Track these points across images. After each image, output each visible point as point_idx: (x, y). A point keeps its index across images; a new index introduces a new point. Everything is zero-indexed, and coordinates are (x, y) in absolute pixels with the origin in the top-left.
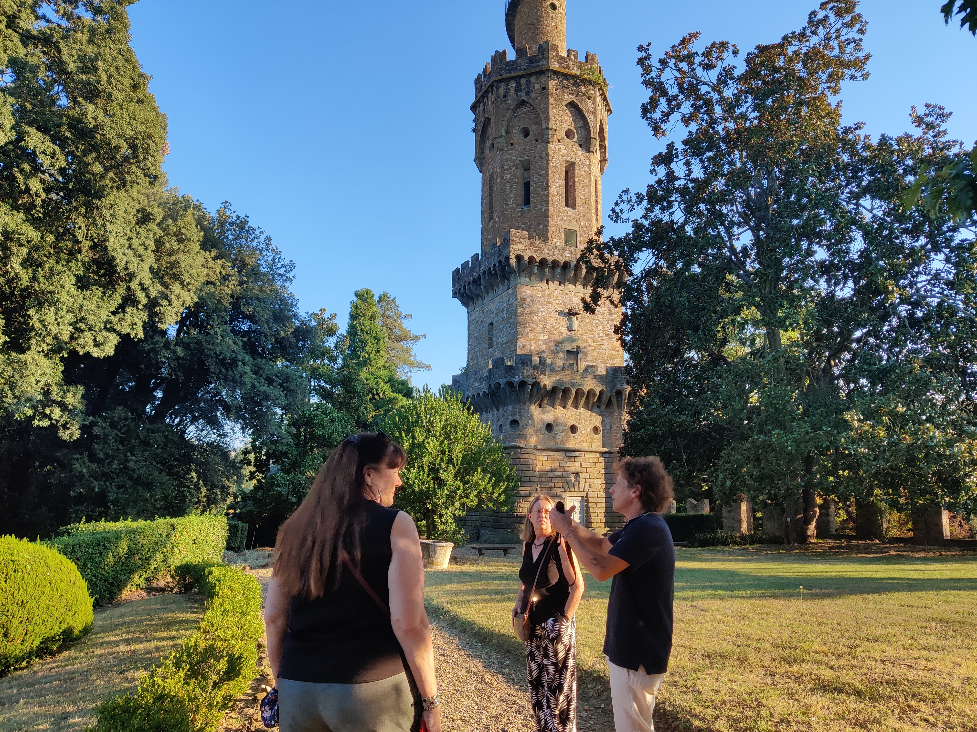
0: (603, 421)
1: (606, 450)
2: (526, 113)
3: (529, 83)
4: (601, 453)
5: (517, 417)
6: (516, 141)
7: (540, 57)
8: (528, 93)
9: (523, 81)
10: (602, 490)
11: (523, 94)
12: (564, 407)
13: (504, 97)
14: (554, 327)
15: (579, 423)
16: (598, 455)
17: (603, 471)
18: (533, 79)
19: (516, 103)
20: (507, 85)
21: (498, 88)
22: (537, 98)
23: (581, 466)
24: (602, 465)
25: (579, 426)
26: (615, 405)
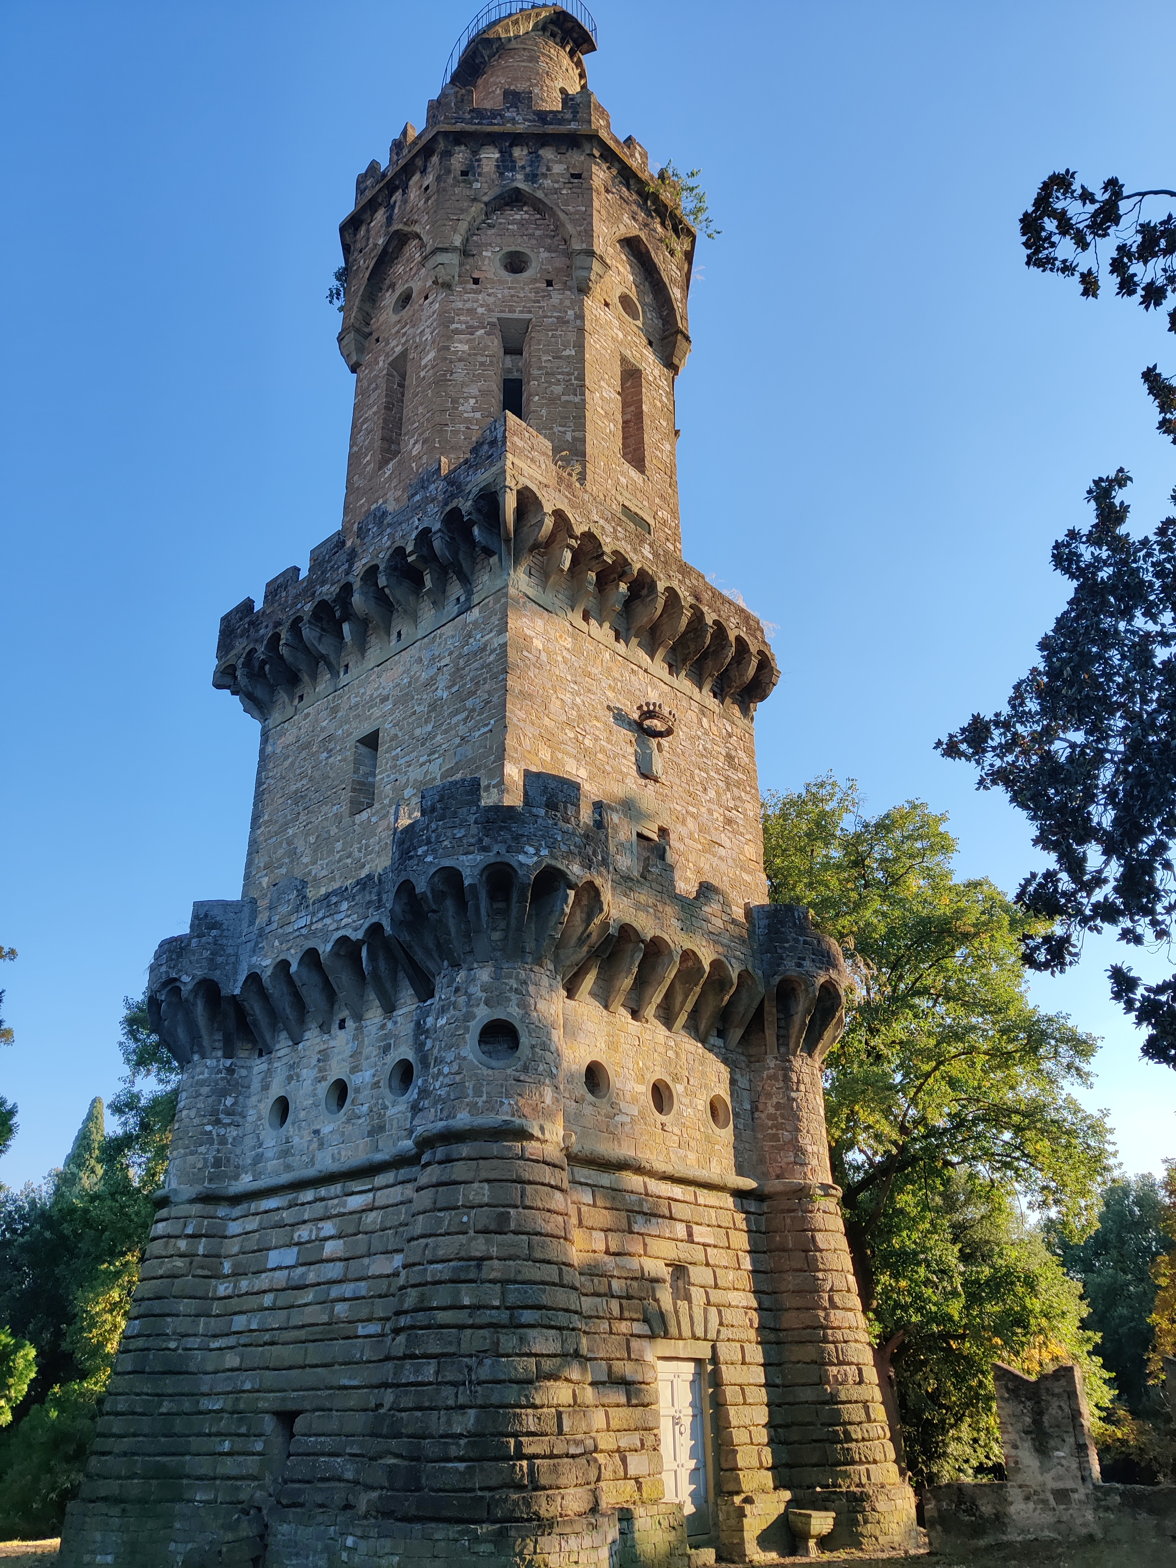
0: (733, 1082)
1: (749, 1184)
2: (521, 224)
3: (535, 159)
4: (739, 1194)
5: (512, 1012)
6: (490, 275)
7: (569, 116)
8: (532, 178)
9: (519, 153)
10: (752, 1335)
11: (520, 177)
12: (635, 1014)
13: (464, 173)
14: (603, 750)
15: (676, 1079)
16: (729, 1201)
17: (747, 1263)
18: (547, 153)
19: (497, 191)
20: (475, 153)
21: (447, 154)
22: (556, 191)
23: (690, 1239)
24: (741, 1240)
25: (678, 1089)
26: (770, 1033)
